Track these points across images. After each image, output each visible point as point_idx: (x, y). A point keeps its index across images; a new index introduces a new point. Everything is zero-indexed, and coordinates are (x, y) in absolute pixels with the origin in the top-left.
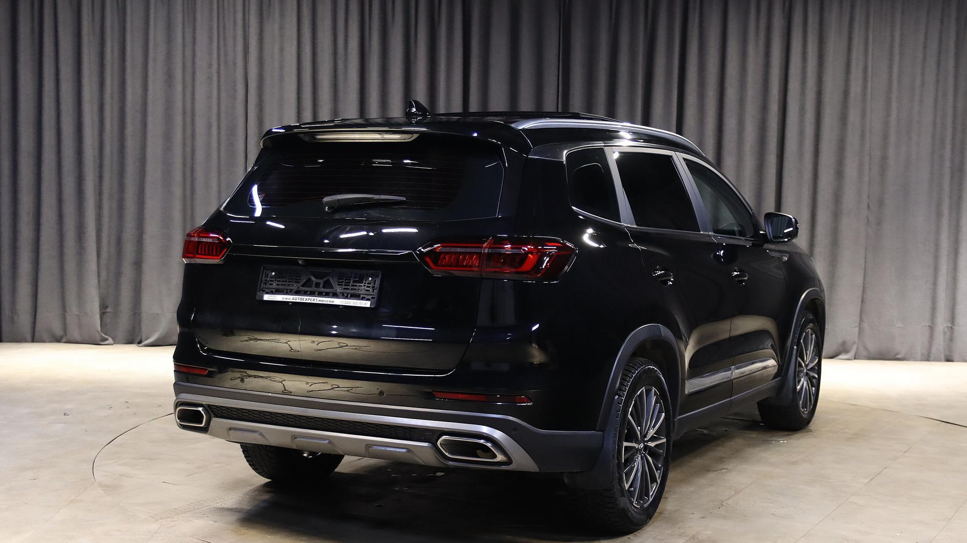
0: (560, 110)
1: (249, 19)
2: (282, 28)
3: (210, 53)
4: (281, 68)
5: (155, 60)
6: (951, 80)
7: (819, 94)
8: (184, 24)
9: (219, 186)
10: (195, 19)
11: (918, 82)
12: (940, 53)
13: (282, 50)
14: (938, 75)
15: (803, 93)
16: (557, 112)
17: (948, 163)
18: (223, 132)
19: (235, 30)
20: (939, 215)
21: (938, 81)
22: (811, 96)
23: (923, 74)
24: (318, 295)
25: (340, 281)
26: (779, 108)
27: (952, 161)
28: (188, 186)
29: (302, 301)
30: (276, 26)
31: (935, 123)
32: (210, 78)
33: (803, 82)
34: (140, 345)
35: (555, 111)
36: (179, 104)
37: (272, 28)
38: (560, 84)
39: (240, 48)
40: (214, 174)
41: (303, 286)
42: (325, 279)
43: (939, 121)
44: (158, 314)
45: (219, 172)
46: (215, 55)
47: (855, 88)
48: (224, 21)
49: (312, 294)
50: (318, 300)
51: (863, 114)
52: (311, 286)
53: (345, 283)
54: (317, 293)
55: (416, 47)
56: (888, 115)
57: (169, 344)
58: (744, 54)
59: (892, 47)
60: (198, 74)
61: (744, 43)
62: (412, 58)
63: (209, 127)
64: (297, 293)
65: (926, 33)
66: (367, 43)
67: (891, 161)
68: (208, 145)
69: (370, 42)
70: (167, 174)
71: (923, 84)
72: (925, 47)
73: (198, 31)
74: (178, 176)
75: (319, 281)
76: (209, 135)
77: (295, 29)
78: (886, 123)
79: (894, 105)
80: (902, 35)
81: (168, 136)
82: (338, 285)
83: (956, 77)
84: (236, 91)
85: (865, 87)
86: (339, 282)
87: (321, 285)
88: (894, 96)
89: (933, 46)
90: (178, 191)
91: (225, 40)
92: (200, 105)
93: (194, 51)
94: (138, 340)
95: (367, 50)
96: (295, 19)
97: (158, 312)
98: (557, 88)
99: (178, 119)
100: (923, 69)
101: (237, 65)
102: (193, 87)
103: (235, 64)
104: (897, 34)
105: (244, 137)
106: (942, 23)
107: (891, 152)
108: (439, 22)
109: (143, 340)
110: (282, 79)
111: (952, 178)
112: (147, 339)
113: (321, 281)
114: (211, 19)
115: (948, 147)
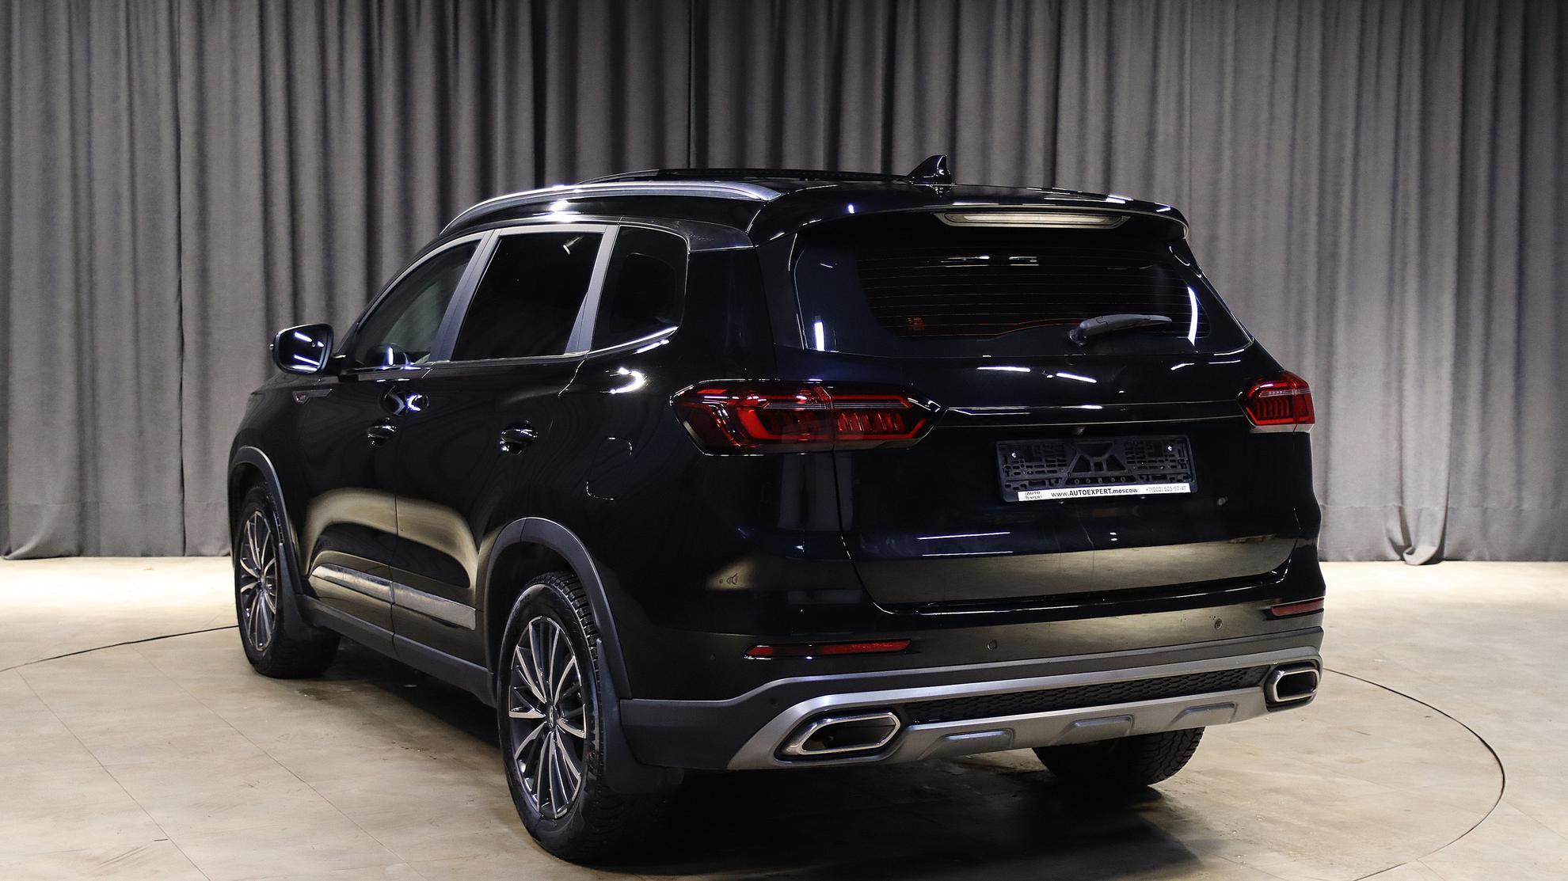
0: (692, 167)
1: (179, 21)
2: (234, 36)
3: (116, 77)
4: (235, 101)
5: (23, 89)
6: (1315, 112)
7: (1109, 136)
8: (70, 31)
9: (136, 294)
10: (89, 24)
11: (1264, 116)
12: (1297, 69)
13: (235, 72)
14: (1295, 105)
15: (1082, 136)
16: (689, 170)
17: (1312, 247)
18: (141, 207)
19: (156, 40)
20: (1301, 328)
21: (1295, 116)
22: (1095, 140)
23: (1271, 105)
24: (1104, 482)
25: (1130, 456)
26: (1045, 159)
27: (1320, 244)
28: (85, 298)
29: (1087, 495)
30: (225, 34)
31: (1291, 184)
32: (116, 120)
33: (1082, 120)
34: (7, 557)
35: (685, 167)
36: (65, 162)
37: (218, 35)
38: (693, 126)
39: (165, 68)
40: (126, 275)
41: (1074, 470)
42: (1107, 456)
43: (1298, 178)
44: (36, 506)
45: (135, 273)
46: (124, 82)
47: (1165, 126)
48: (138, 26)
49: (1094, 482)
50: (1111, 491)
51: (1179, 169)
52: (1088, 470)
53: (1138, 458)
54: (1100, 480)
55: (457, 64)
56: (1218, 170)
57: (59, 554)
58: (987, 74)
59: (1221, 61)
60: (96, 114)
61: (987, 55)
62: (451, 83)
63: (117, 198)
64: (1070, 483)
65: (1275, 38)
66: (376, 59)
67: (1224, 244)
68: (116, 226)
69: (381, 57)
70: (48, 276)
71: (1272, 118)
72: (1274, 60)
73: (94, 43)
74: (66, 280)
75: (1097, 459)
76: (117, 213)
77: (255, 38)
78: (1215, 182)
79: (1227, 154)
80: (1237, 42)
81: (47, 214)
82: (1128, 462)
83: (1323, 108)
84: (159, 140)
85: (1180, 126)
86: (1128, 458)
87: (1105, 466)
88: (1227, 138)
89: (1287, 59)
90: (66, 305)
91: (140, 55)
92: (101, 163)
93: (89, 75)
94: (6, 549)
95: (376, 73)
96: (255, 22)
97: (36, 503)
98: (686, 130)
99: (65, 187)
100: (1272, 95)
101: (160, 97)
102: (89, 133)
103: (157, 95)
104: (1230, 40)
105: (175, 215)
106: (1300, 23)
107: (1223, 229)
108: (494, 25)
109: (12, 549)
110: (236, 119)
111: (1320, 270)
112: (20, 546)
113: (1103, 459)
114: (116, 22)
115: (1313, 219)
